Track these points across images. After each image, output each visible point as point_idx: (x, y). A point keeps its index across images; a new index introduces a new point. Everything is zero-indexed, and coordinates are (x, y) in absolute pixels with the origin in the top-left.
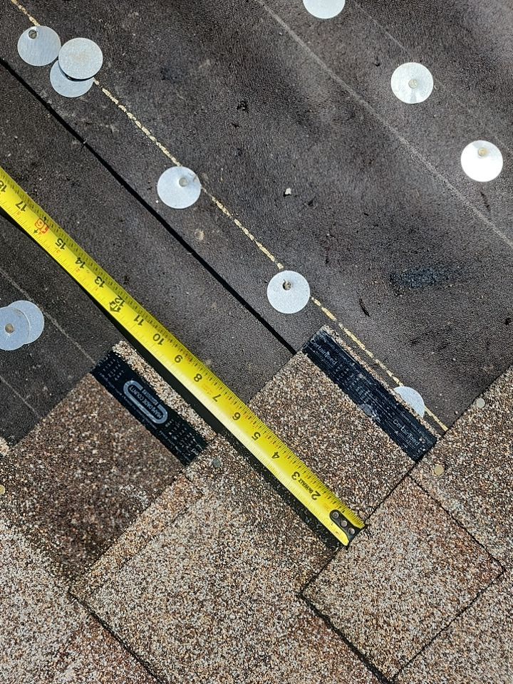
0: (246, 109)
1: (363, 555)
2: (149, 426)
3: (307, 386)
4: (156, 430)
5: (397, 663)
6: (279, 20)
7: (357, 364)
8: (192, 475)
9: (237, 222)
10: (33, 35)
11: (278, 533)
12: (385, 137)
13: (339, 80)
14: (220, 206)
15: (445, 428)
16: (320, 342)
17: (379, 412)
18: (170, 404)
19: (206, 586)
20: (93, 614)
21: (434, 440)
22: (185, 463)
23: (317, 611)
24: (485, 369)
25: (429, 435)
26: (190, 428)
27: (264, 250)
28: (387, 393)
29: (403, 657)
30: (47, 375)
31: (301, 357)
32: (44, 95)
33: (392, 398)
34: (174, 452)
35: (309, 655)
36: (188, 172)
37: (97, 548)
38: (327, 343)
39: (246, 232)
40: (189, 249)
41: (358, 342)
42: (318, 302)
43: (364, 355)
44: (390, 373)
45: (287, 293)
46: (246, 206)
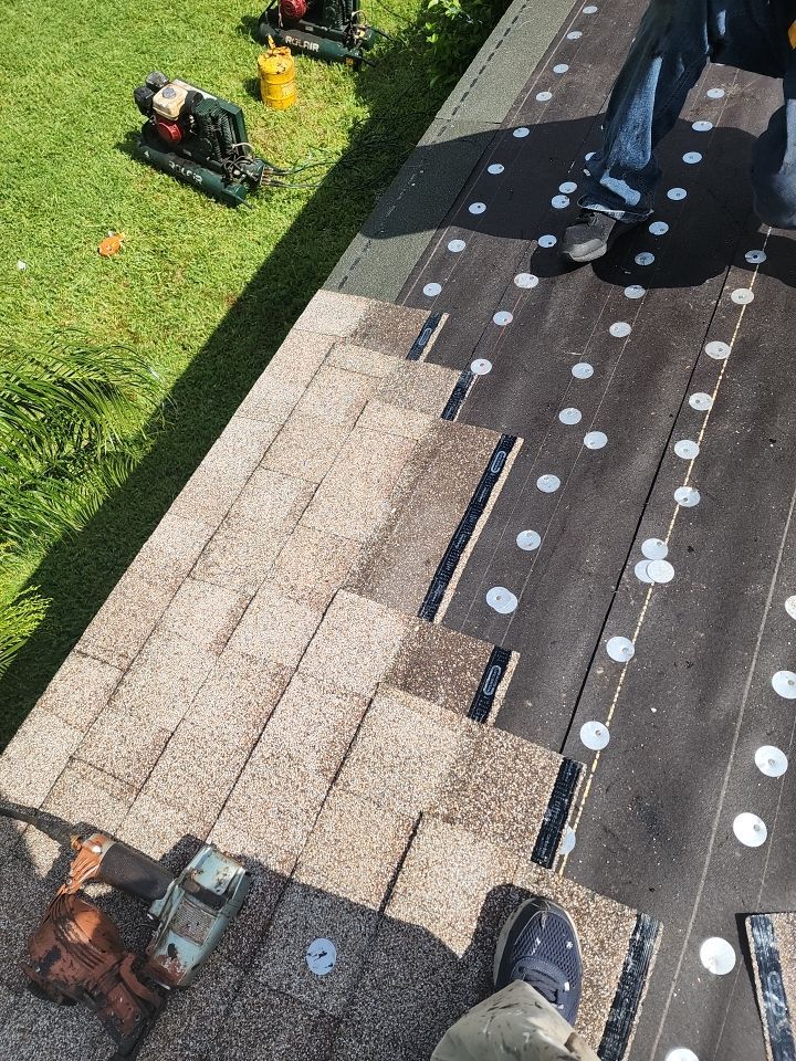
0: (689, 667)
1: (460, 843)
2: (481, 687)
3: (544, 768)
4: (479, 692)
5: (405, 891)
6: (754, 663)
7: (572, 795)
8: (463, 721)
9: (619, 688)
10: (659, 544)
11: (452, 785)
12: (725, 756)
14: (623, 675)
15: (561, 872)
16: (575, 766)
17: (550, 822)
18: (497, 693)
19: (408, 755)
20: (372, 700)
21: (550, 867)
22: (468, 716)
23: (417, 828)
24: (613, 887)
25: (551, 861)
26: (489, 710)
27: (612, 711)
28: (564, 822)
29: (410, 894)
30: (483, 625)
31: (560, 759)
32: (629, 563)
33: (563, 827)
34: (472, 707)
35: (390, 833)
36: (632, 651)
37: (406, 687)
38: (576, 772)
39: (617, 696)
40: (589, 668)
41: (587, 792)
42: (598, 756)
43: (580, 798)
44: (577, 820)
45: (594, 735)
46: (631, 690)
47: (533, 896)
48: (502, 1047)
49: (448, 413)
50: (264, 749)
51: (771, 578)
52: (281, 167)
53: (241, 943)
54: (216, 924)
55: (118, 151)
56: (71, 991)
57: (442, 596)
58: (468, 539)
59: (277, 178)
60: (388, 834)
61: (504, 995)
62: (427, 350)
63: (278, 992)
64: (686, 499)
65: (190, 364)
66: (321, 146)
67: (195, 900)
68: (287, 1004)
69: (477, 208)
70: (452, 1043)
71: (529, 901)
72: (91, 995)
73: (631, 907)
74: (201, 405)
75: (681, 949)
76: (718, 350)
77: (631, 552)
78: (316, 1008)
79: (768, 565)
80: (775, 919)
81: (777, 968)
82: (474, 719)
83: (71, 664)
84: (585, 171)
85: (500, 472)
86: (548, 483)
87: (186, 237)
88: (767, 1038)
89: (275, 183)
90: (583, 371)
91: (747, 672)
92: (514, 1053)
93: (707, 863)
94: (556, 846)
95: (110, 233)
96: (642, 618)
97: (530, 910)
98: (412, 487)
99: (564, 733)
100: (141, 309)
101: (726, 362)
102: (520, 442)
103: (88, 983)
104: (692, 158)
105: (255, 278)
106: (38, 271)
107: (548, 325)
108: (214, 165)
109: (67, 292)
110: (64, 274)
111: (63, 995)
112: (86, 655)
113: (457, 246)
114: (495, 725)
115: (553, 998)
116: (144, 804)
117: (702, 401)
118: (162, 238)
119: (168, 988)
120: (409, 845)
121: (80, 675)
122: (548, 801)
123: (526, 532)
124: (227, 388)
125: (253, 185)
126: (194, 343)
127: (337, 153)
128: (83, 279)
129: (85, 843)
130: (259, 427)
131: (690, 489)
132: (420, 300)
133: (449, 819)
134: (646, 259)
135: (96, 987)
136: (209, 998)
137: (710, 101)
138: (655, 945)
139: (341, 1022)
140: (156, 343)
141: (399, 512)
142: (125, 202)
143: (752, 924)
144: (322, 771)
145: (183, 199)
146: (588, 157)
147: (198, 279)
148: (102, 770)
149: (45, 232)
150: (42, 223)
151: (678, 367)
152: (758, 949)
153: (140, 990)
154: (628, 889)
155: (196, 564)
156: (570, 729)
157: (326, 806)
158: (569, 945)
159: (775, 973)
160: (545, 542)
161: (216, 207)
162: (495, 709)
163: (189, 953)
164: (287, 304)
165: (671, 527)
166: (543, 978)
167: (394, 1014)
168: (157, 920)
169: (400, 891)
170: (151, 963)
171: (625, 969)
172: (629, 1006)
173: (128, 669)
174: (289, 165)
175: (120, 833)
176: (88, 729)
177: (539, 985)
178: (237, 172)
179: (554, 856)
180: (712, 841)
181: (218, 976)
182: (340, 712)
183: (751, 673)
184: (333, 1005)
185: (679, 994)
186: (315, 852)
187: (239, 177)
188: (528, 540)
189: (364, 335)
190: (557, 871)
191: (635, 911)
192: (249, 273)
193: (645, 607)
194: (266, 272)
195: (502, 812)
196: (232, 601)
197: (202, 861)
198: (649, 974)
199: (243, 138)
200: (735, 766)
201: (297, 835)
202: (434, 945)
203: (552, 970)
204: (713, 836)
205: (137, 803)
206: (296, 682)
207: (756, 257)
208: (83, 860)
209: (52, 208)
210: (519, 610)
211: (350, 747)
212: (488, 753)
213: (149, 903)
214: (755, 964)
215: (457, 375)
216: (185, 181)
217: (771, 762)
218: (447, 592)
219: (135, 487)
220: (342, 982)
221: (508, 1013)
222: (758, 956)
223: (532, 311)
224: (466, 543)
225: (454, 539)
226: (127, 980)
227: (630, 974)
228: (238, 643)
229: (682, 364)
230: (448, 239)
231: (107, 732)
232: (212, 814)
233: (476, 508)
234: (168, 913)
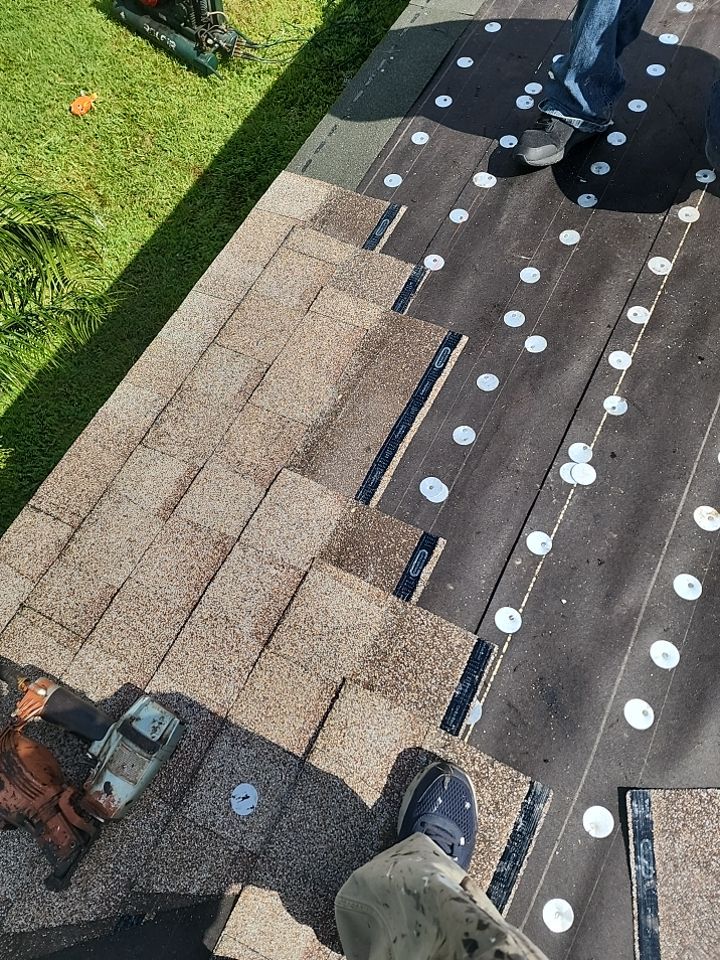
0: (600, 565)
1: (377, 708)
2: (408, 568)
3: (459, 646)
4: (406, 573)
5: (324, 747)
6: (659, 565)
7: (483, 672)
8: (389, 598)
9: (534, 579)
10: (585, 448)
11: (374, 655)
12: (623, 646)
13: (643, 610)
14: (539, 567)
15: (466, 740)
16: (487, 646)
17: (460, 695)
18: (422, 575)
19: (336, 625)
20: (307, 573)
21: (457, 735)
22: (394, 594)
23: (339, 691)
24: (511, 756)
25: (458, 730)
26: (414, 590)
28: (473, 696)
29: (328, 751)
30: (415, 512)
31: (474, 639)
32: (555, 463)
33: (471, 700)
34: (398, 586)
35: (315, 695)
36: (550, 545)
37: (339, 564)
38: (488, 652)
39: (532, 585)
40: (508, 559)
41: (496, 670)
42: (509, 639)
43: (489, 676)
44: (485, 695)
45: (507, 620)
46: (546, 581)
47: (439, 759)
48: (403, 890)
49: (399, 306)
50: (203, 611)
51: (684, 487)
52: (254, 40)
53: (172, 782)
54: (149, 766)
55: (94, 9)
56: (13, 817)
57: (379, 482)
58: (407, 430)
59: (249, 51)
60: (312, 694)
61: (406, 844)
62: (383, 241)
63: (203, 828)
64: (614, 408)
65: (156, 232)
66: (294, 22)
67: (131, 744)
68: (211, 839)
69: (443, 102)
70: (357, 883)
71: (435, 764)
72: (31, 822)
73: (526, 775)
74: (164, 273)
75: (566, 814)
76: (660, 266)
77: (559, 454)
78: (237, 844)
79: (682, 476)
80: (654, 794)
81: (650, 837)
82: (399, 597)
83: (25, 518)
84: (550, 73)
85: (444, 367)
86: (488, 382)
87: (157, 103)
88: (635, 895)
89: (247, 56)
90: (530, 275)
91: (652, 574)
92: (414, 895)
93: (598, 741)
94: (464, 717)
95: (82, 92)
96: (561, 517)
97: (435, 772)
98: (359, 376)
99: (480, 616)
100: (110, 172)
101: (666, 277)
102: (465, 339)
103: (28, 812)
104: (656, 70)
105: (223, 151)
106: (10, 125)
107: (501, 227)
108: (189, 32)
109: (38, 149)
110: (35, 131)
111: (5, 821)
112: (39, 510)
113: (420, 138)
114: (418, 604)
115: (450, 852)
116: (88, 654)
117: (639, 315)
118: (134, 102)
119: (102, 821)
120: (331, 707)
121: (33, 529)
122: (460, 676)
123: (462, 428)
124: (189, 258)
125: (225, 55)
126: (160, 212)
127: (310, 31)
128: (54, 138)
129: (31, 686)
130: (216, 303)
131: (619, 398)
132: (380, 191)
133: (369, 686)
134: (601, 168)
135: (36, 816)
136: (140, 830)
137: (678, 14)
138: (544, 809)
139: (258, 857)
140: (123, 208)
141: (345, 398)
142: (99, 62)
143: (632, 797)
144: (256, 634)
145: (155, 64)
146: (555, 59)
147: (167, 147)
148: (50, 619)
149: (19, 87)
150: (16, 77)
151: (621, 279)
152: (634, 819)
153: (77, 820)
154: (525, 759)
155: (148, 432)
156: (486, 612)
157: (257, 666)
158: (468, 805)
159: (647, 840)
160: (479, 438)
161: (189, 75)
162: (420, 589)
163: (122, 791)
164: (251, 180)
165: (598, 433)
166: (442, 833)
167: (305, 854)
168: (95, 759)
169: (320, 747)
170: (87, 798)
171: (515, 828)
172: (515, 860)
173: (79, 527)
174: (262, 38)
175: (65, 677)
176: (38, 580)
177: (438, 839)
178: (210, 41)
179: (461, 725)
180: (604, 722)
181: (149, 810)
182: (276, 582)
183: (656, 575)
184: (252, 842)
185: (561, 852)
186: (244, 707)
187: (212, 46)
188: (464, 435)
189: (324, 220)
190: (463, 738)
191: (529, 779)
192: (217, 146)
193: (566, 507)
194: (233, 147)
195: (418, 683)
196: (180, 470)
197: (140, 709)
198: (536, 834)
199: (218, 6)
200: (632, 656)
201: (229, 689)
202: (347, 796)
203: (450, 826)
204: (605, 718)
205: (82, 652)
206: (237, 552)
207: (705, 177)
208: (29, 701)
209: (26, 63)
210: (449, 499)
211: (283, 615)
212: (409, 629)
213: (90, 742)
214: (631, 832)
215: (410, 268)
216: (159, 46)
217: (665, 655)
218: (384, 478)
219: (98, 346)
220: (262, 823)
221: (410, 859)
222: (634, 825)
223: (487, 211)
224: (406, 434)
225: (395, 429)
226: (64, 811)
227: (519, 833)
228: (185, 510)
229: (623, 277)
230: (413, 131)
231: (57, 583)
232: (152, 666)
233: (418, 400)
234: (106, 754)
